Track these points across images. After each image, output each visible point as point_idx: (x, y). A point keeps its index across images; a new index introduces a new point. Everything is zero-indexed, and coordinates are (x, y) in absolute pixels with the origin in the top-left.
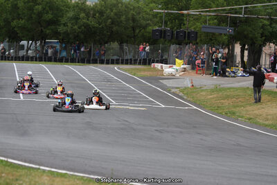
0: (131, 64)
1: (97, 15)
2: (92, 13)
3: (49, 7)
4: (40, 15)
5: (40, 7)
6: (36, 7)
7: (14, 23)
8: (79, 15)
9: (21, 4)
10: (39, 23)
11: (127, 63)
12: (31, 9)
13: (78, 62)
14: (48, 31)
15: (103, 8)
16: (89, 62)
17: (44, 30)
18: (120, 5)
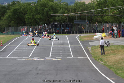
0: (89, 33)
1: (73, 11)
2: (70, 10)
3: (51, 8)
4: (47, 12)
5: (47, 8)
6: (45, 9)
7: (36, 17)
8: (65, 12)
9: (39, 8)
10: (47, 16)
11: (87, 33)
12: (43, 10)
13: (66, 34)
14: (51, 20)
15: (76, 8)
16: (70, 33)
17: (50, 19)
18: (83, 6)
